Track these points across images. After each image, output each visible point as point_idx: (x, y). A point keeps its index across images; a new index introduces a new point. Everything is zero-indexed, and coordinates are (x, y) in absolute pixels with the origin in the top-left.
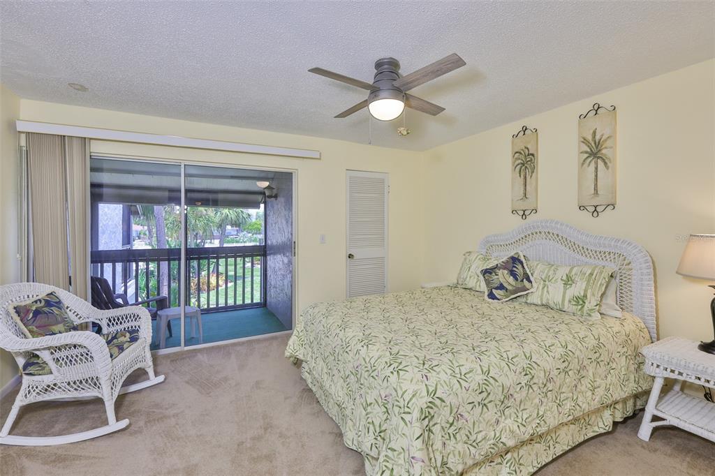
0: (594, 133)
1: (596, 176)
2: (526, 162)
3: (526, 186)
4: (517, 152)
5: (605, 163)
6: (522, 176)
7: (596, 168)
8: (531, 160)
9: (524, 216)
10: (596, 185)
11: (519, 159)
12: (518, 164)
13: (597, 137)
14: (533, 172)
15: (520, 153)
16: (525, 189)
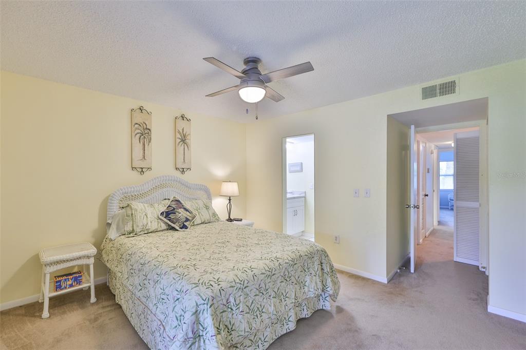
0: (183, 129)
1: (184, 152)
2: (144, 133)
3: (144, 150)
4: (137, 124)
5: (188, 147)
6: (141, 142)
7: (184, 148)
8: (148, 133)
9: (142, 172)
10: (184, 158)
11: (139, 129)
12: (138, 133)
13: (184, 133)
14: (150, 142)
15: (140, 125)
16: (144, 153)
